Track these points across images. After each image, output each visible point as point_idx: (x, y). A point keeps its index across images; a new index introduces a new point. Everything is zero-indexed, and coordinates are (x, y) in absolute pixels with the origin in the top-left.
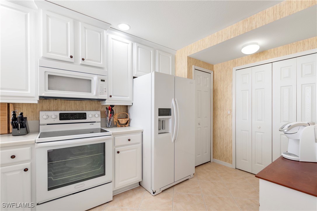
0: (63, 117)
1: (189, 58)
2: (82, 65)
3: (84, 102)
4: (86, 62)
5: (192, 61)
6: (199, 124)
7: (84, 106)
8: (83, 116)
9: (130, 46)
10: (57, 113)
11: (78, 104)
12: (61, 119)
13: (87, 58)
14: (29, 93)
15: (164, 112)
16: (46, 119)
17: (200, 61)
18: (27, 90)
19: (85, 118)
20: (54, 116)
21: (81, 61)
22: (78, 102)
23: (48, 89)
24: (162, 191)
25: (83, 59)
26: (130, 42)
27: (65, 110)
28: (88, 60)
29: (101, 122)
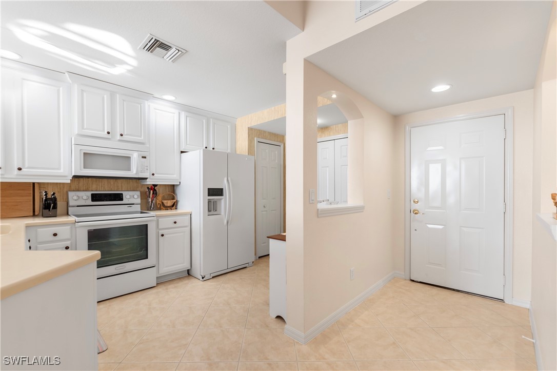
0: (95, 198)
1: (251, 130)
2: (120, 140)
3: (120, 181)
4: (125, 137)
5: (253, 132)
6: (264, 207)
7: (120, 185)
8: (119, 197)
9: (176, 116)
10: (89, 194)
11: (112, 183)
12: (93, 200)
13: (125, 133)
14: (61, 171)
15: (215, 192)
16: (76, 200)
17: (265, 132)
18: (59, 169)
19: (122, 199)
20: (86, 197)
21: (119, 137)
22: (112, 181)
23: (84, 168)
24: (213, 277)
25: (122, 135)
26: (177, 112)
27: (97, 191)
28: (126, 135)
29: (141, 204)
